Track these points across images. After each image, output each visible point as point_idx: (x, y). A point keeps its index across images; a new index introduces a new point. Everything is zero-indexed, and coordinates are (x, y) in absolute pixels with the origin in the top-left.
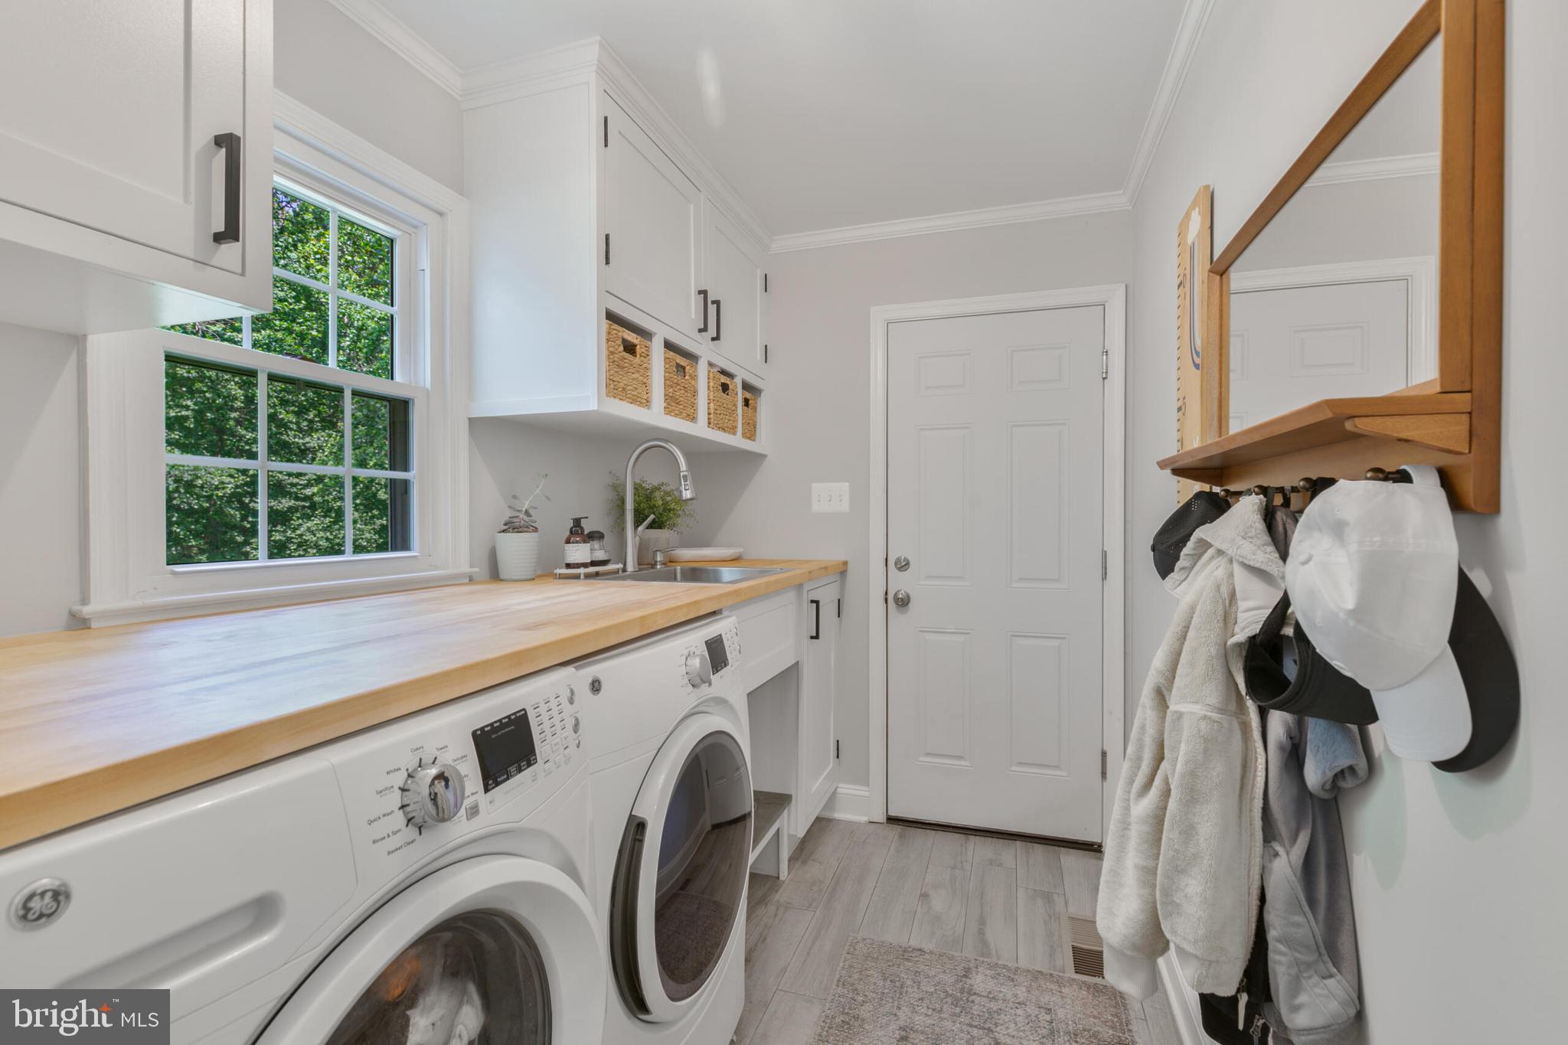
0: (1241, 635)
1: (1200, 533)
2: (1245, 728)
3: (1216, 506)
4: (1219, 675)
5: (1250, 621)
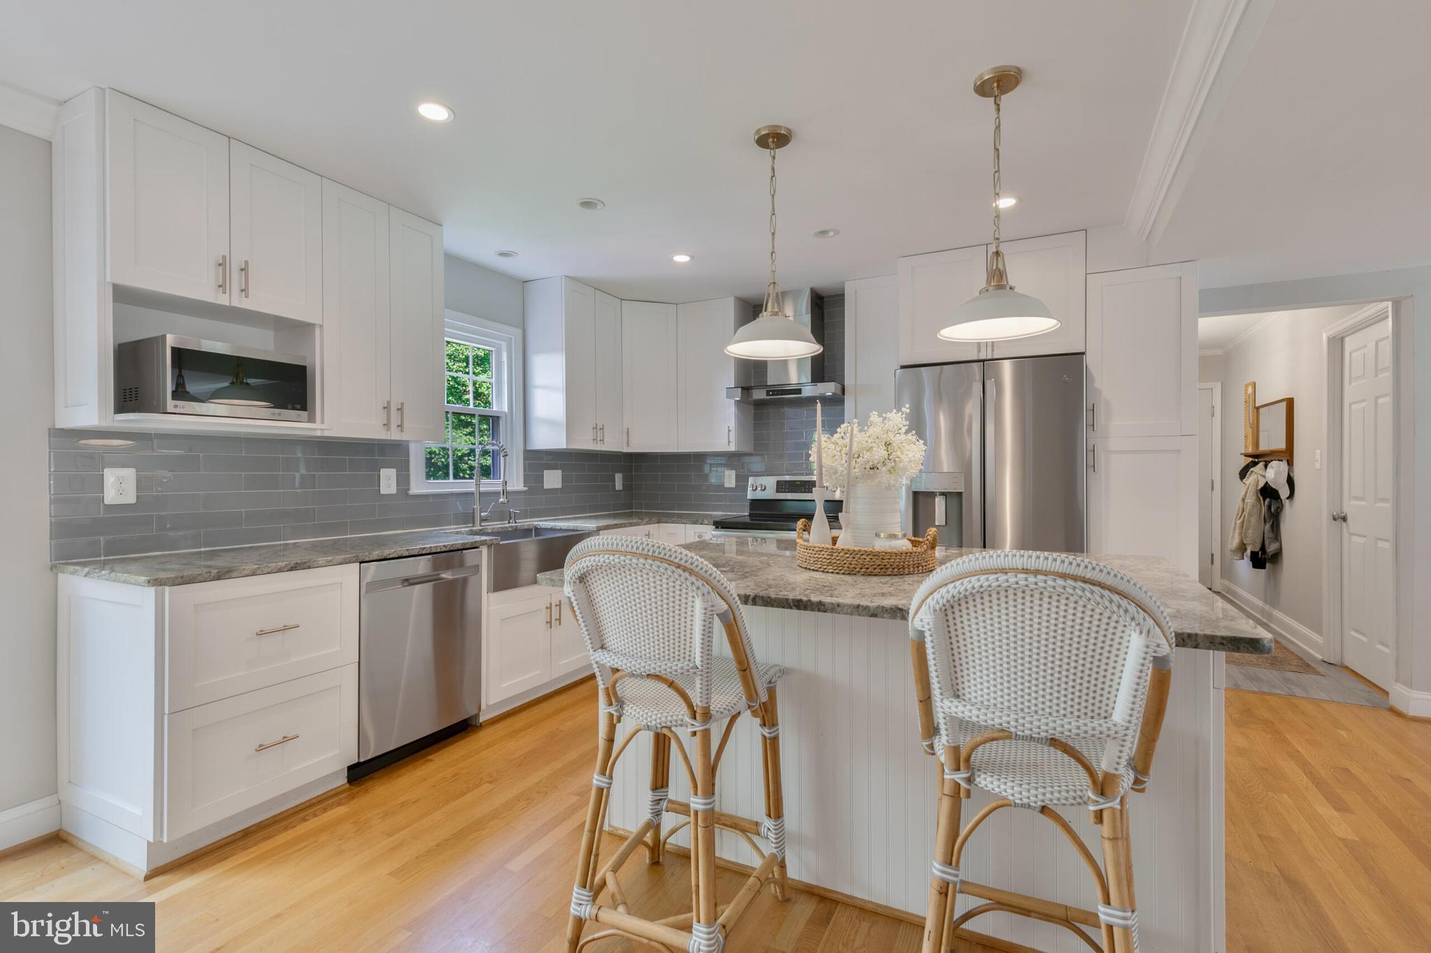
0: (1259, 488)
1: (1252, 469)
2: (1261, 504)
3: (1255, 464)
4: (1255, 494)
5: (1261, 485)
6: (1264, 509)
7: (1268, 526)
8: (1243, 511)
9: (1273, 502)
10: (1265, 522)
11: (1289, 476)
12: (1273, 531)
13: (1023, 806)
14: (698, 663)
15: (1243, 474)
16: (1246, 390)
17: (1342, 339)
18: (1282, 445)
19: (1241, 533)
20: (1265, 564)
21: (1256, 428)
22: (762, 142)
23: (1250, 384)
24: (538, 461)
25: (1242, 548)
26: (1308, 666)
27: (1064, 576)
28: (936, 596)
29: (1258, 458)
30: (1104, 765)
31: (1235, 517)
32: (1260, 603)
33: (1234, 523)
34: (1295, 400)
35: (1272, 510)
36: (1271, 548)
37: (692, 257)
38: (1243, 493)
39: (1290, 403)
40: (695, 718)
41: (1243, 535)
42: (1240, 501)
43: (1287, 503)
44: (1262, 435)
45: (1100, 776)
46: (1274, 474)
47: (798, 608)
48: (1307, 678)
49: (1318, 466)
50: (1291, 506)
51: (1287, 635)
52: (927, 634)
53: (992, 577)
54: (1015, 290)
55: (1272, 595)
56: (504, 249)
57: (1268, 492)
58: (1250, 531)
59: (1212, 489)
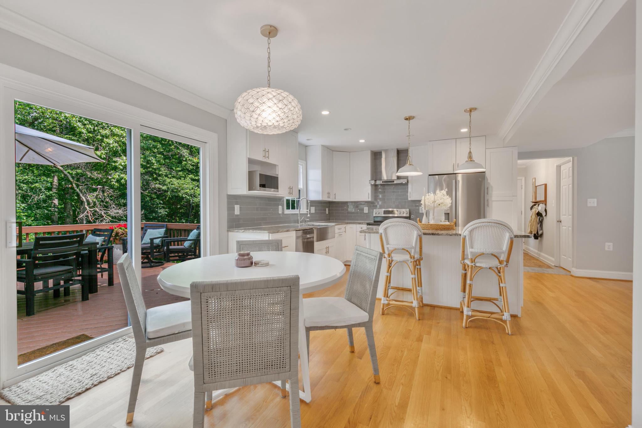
0: (536, 213)
2: (537, 218)
3: (535, 205)
4: (535, 215)
6: (538, 220)
7: (539, 225)
8: (531, 221)
9: (541, 217)
10: (538, 224)
11: (545, 208)
12: (540, 227)
13: (486, 268)
14: (414, 246)
15: (531, 208)
16: (533, 180)
17: (560, 166)
18: (543, 199)
19: (530, 228)
20: (538, 238)
21: (536, 193)
22: (406, 119)
23: (534, 178)
24: (313, 203)
25: (531, 232)
26: (550, 267)
27: (495, 223)
28: (469, 228)
29: (536, 203)
30: (501, 259)
31: (528, 222)
32: (536, 251)
33: (528, 224)
34: (547, 184)
35: (540, 220)
36: (540, 232)
37: (365, 141)
38: (531, 215)
39: (546, 185)
40: (411, 258)
41: (531, 228)
42: (530, 217)
43: (545, 217)
44: (537, 195)
45: (500, 260)
46: (540, 208)
47: (433, 235)
48: (549, 270)
49: (553, 205)
50: (546, 218)
51: (545, 260)
52: (467, 236)
53: (481, 224)
54: (475, 161)
55: (540, 248)
56: (308, 139)
57: (539, 214)
58: (533, 227)
59: (522, 214)
